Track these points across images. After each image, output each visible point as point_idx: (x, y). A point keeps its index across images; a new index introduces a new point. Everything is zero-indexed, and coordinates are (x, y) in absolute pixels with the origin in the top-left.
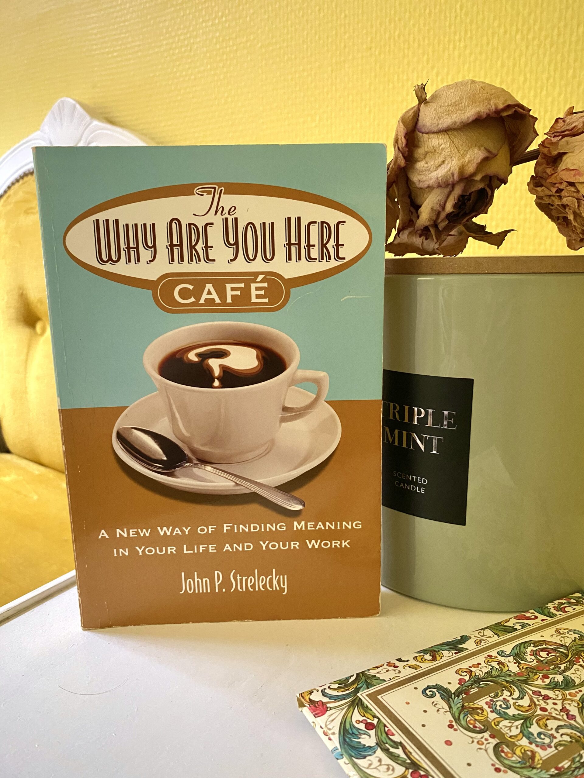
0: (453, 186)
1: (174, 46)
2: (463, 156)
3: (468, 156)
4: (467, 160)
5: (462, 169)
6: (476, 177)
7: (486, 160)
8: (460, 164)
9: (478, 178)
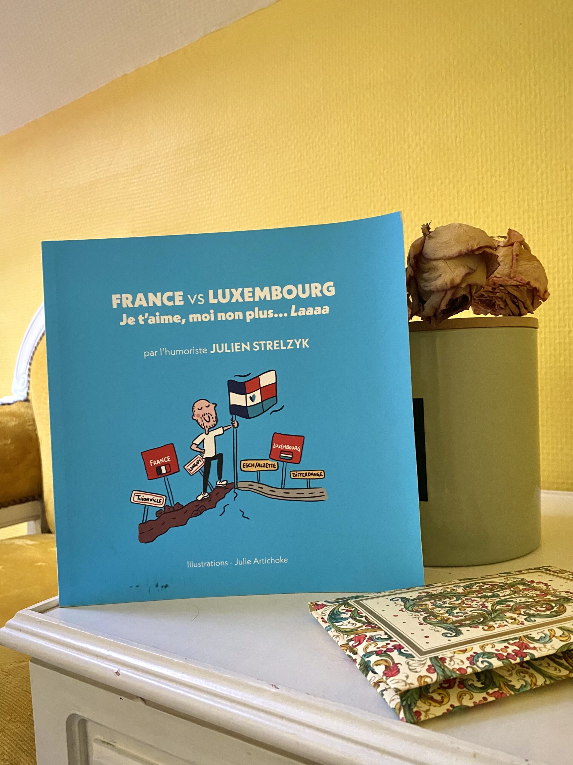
0: (447, 291)
1: (197, 200)
2: (453, 272)
3: (456, 272)
4: (456, 274)
5: (452, 280)
6: (461, 285)
7: (467, 275)
8: (451, 278)
9: (463, 286)
